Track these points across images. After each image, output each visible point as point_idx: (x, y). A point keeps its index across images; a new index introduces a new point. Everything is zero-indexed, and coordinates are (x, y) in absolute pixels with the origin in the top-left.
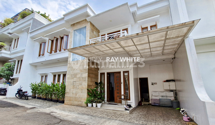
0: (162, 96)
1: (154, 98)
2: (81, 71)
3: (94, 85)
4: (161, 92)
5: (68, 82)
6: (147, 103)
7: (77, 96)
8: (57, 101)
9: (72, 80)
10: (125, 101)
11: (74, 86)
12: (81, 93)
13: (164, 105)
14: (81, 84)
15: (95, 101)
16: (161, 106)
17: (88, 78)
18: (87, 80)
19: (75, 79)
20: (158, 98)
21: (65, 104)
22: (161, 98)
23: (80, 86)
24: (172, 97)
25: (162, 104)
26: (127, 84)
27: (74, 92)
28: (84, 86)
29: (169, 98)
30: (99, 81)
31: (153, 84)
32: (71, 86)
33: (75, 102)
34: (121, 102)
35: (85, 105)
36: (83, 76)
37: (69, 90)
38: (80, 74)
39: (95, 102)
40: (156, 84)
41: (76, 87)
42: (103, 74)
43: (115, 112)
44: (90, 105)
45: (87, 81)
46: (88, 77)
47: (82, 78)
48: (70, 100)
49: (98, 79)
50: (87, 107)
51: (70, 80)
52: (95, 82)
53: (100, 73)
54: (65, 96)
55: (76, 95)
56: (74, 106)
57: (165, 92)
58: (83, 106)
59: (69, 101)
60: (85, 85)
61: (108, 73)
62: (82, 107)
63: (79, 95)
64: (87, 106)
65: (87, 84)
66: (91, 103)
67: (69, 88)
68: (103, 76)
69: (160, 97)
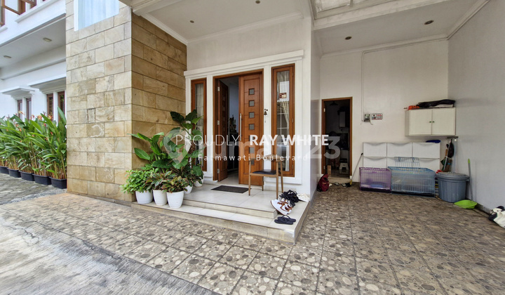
0: (399, 159)
1: (368, 164)
2: (109, 66)
3: (166, 122)
4: (394, 144)
5: (73, 114)
6: (343, 181)
7: (102, 164)
8: (48, 180)
9: (84, 105)
10: (274, 180)
11: (89, 125)
12: (114, 151)
13: (407, 187)
14: (111, 119)
15: (161, 185)
16: (395, 192)
17: (134, 95)
18: (130, 102)
19: (92, 101)
20: (382, 165)
21: (71, 192)
22: (392, 164)
23: (107, 126)
24: (434, 159)
25: (400, 186)
26: (283, 116)
27: (92, 149)
28: (121, 126)
29: (423, 165)
30: (188, 110)
31: (367, 120)
32: (83, 126)
33: (96, 184)
34: (260, 183)
35: (128, 197)
36: (116, 88)
37: (77, 142)
38: (107, 78)
39: (157, 188)
40: (378, 117)
41: (98, 131)
42: (199, 84)
43: (235, 228)
44: (143, 197)
45: (130, 106)
46: (132, 87)
47: (114, 95)
48: (82, 179)
49: (183, 101)
50: (132, 205)
51: (77, 106)
52: (172, 113)
53: (192, 81)
54: (69, 162)
55: (98, 159)
56: (95, 197)
57: (409, 146)
58: (122, 198)
59: (79, 182)
60: (124, 119)
61: (218, 81)
62: (118, 202)
63: (108, 160)
64: (135, 200)
65: (130, 118)
66: (145, 189)
67: (77, 135)
68: (200, 91)
69: (388, 160)
